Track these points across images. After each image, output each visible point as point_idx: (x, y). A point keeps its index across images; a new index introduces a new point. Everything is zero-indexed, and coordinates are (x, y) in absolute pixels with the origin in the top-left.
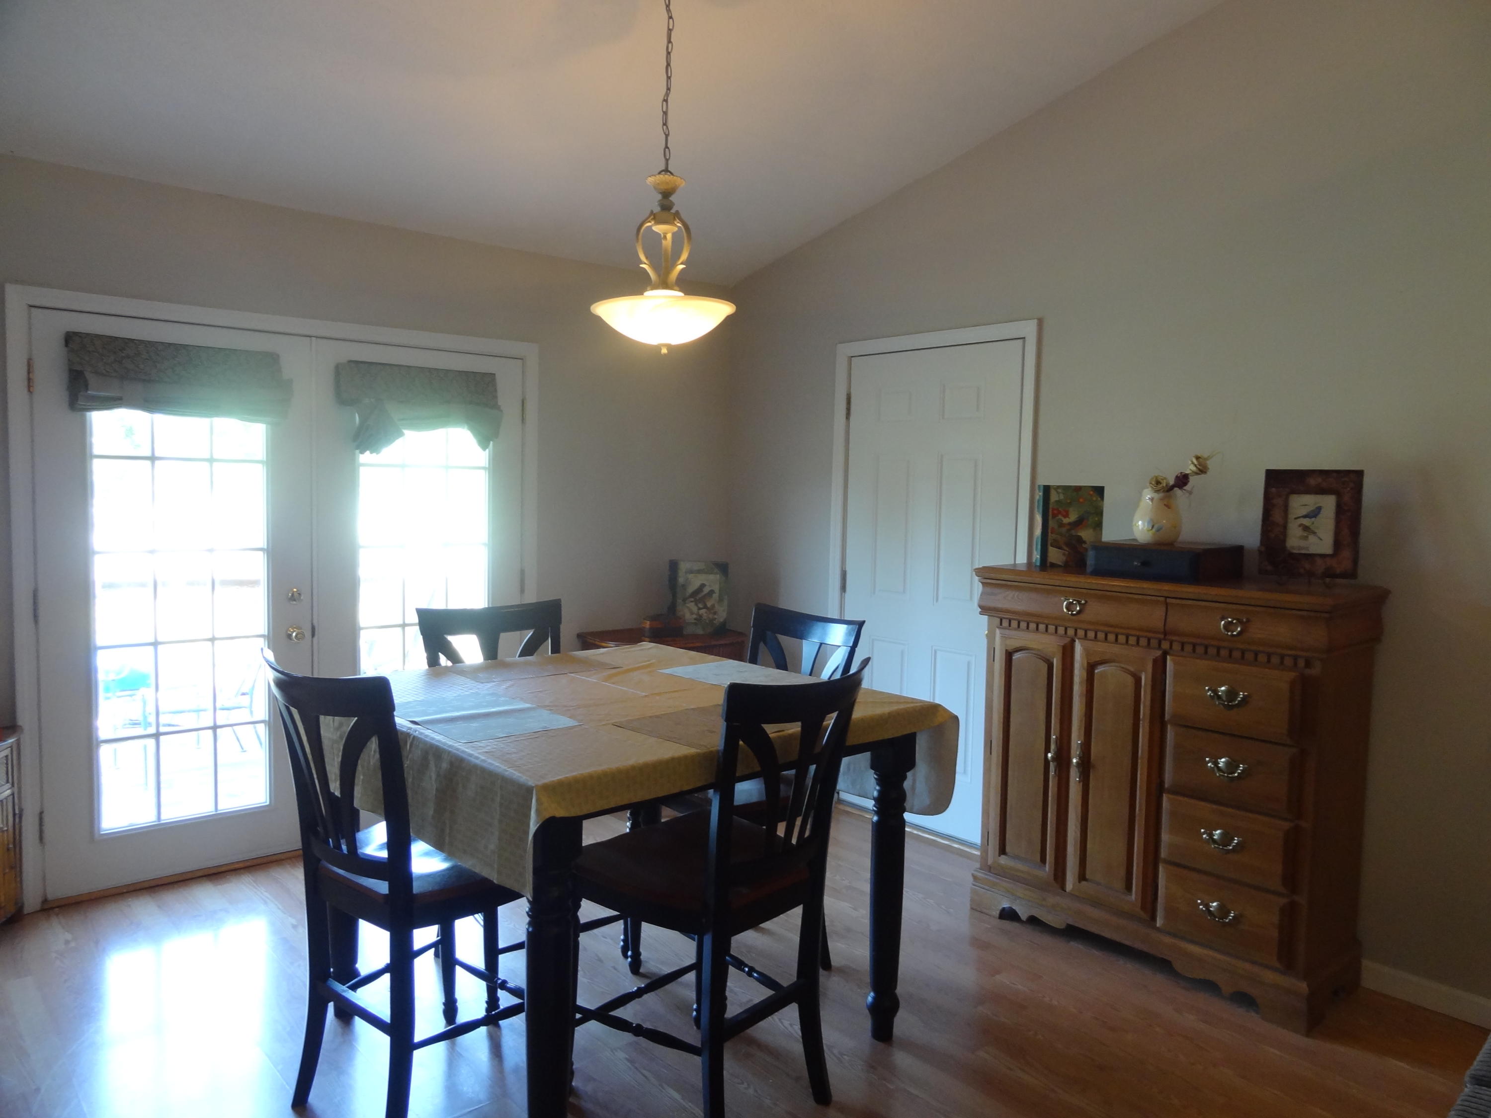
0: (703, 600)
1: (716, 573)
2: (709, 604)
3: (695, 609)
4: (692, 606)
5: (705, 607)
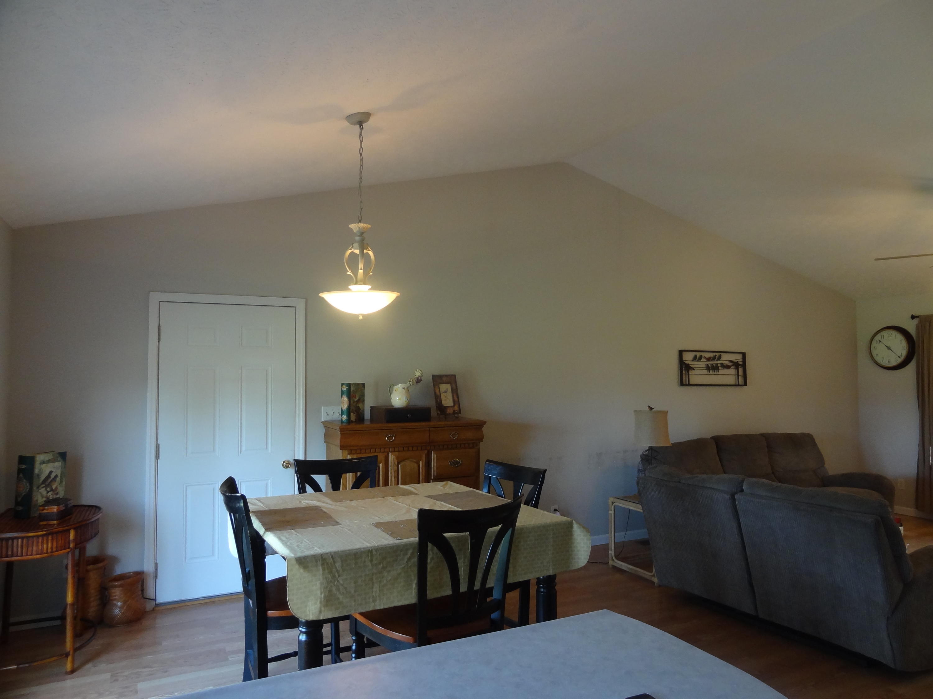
0: (49, 485)
1: (60, 461)
2: (54, 487)
3: (45, 493)
4: (43, 491)
5: (52, 490)
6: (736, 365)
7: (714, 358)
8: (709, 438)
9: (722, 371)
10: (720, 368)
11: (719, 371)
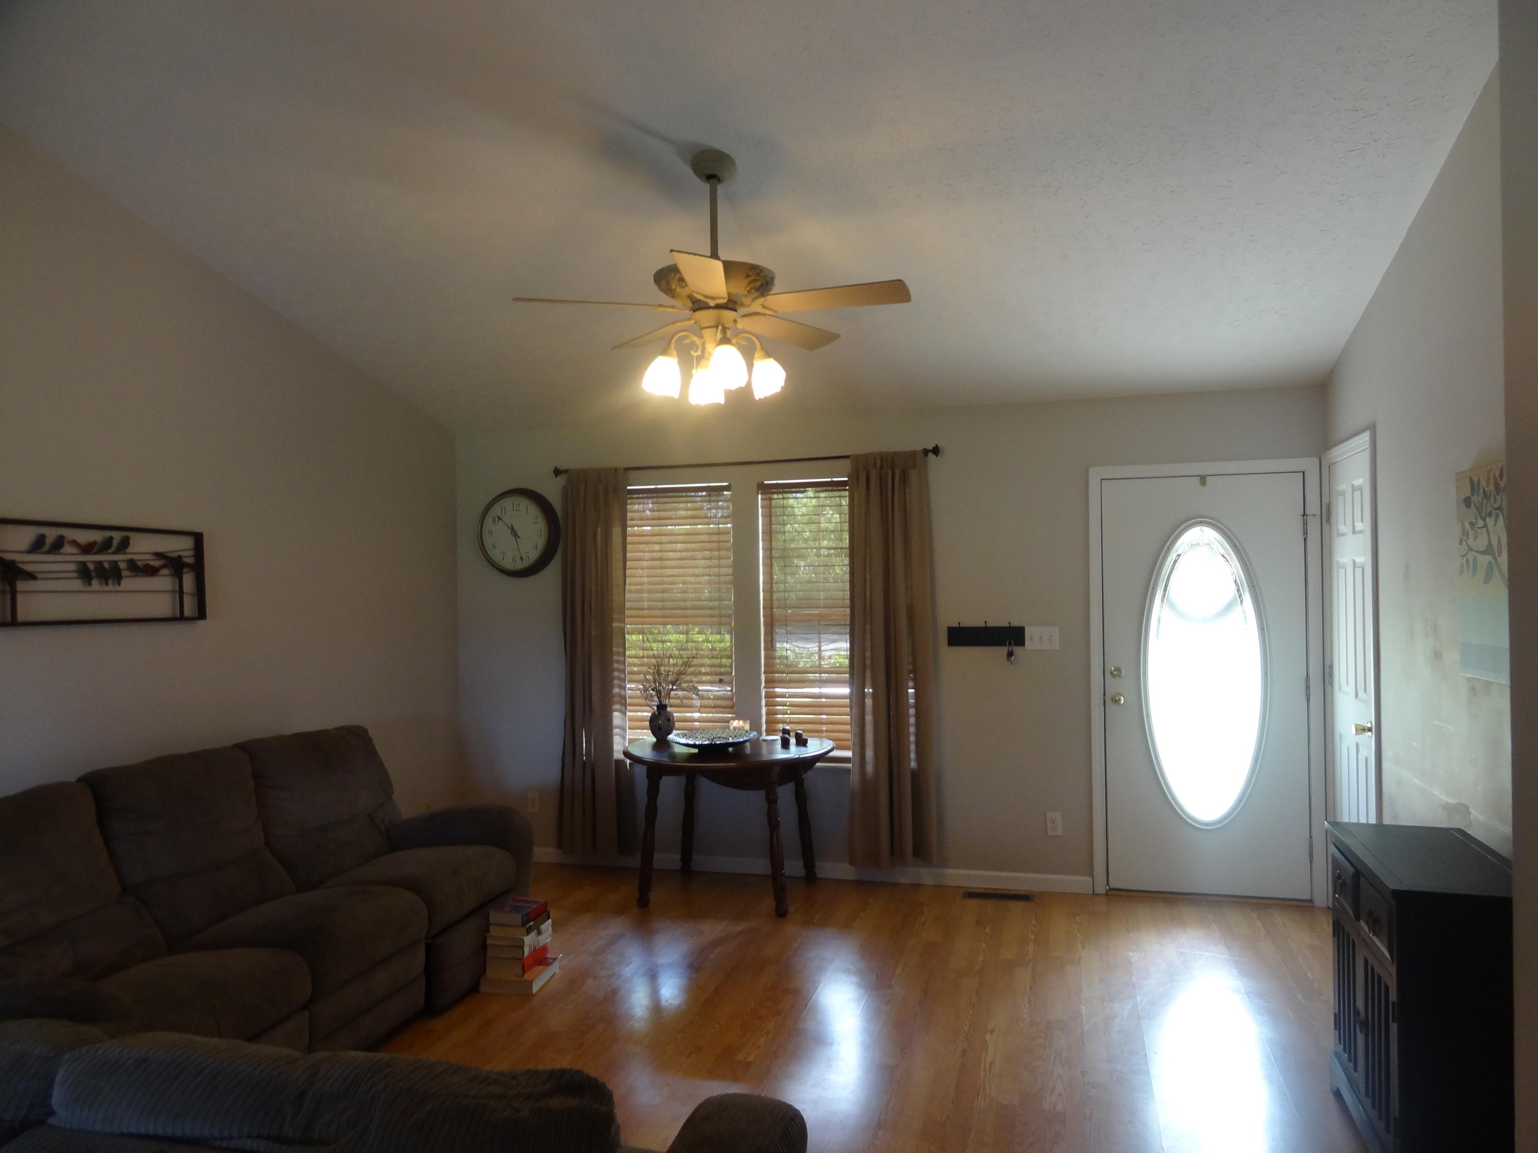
6: (175, 565)
7: (106, 546)
8: (73, 779)
9: (130, 583)
10: (124, 573)
11: (123, 582)
